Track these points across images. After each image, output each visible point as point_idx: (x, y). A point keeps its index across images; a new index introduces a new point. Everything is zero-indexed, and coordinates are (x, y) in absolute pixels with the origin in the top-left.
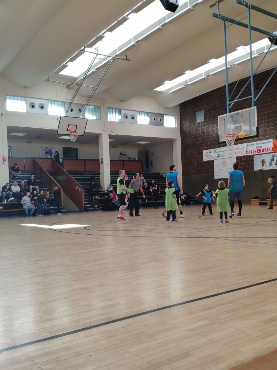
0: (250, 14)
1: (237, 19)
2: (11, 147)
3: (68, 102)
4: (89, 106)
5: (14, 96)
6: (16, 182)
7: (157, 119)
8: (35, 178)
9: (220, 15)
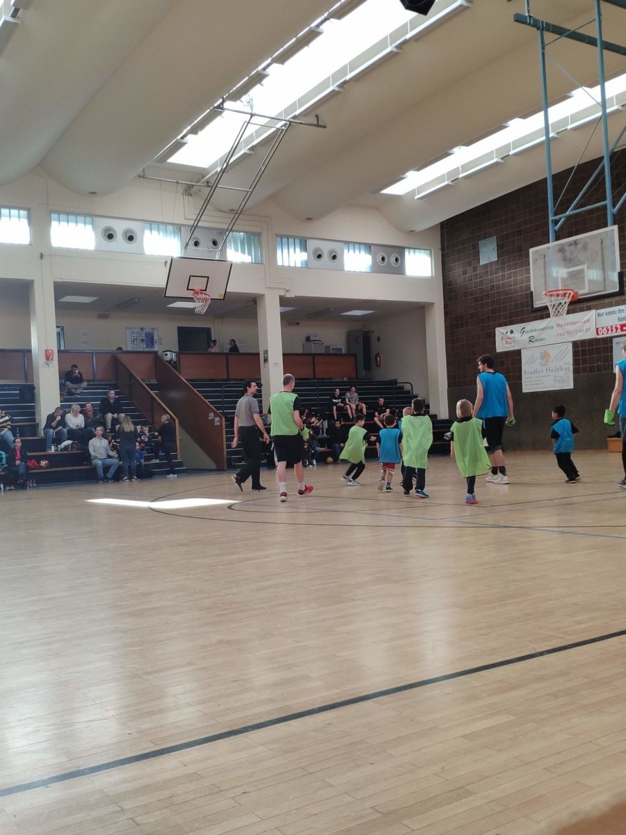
0: (600, 14)
1: (571, 26)
2: (63, 329)
3: (189, 225)
4: (235, 233)
5: (68, 213)
6: (76, 406)
7: (390, 260)
8: (117, 397)
9: (530, 17)
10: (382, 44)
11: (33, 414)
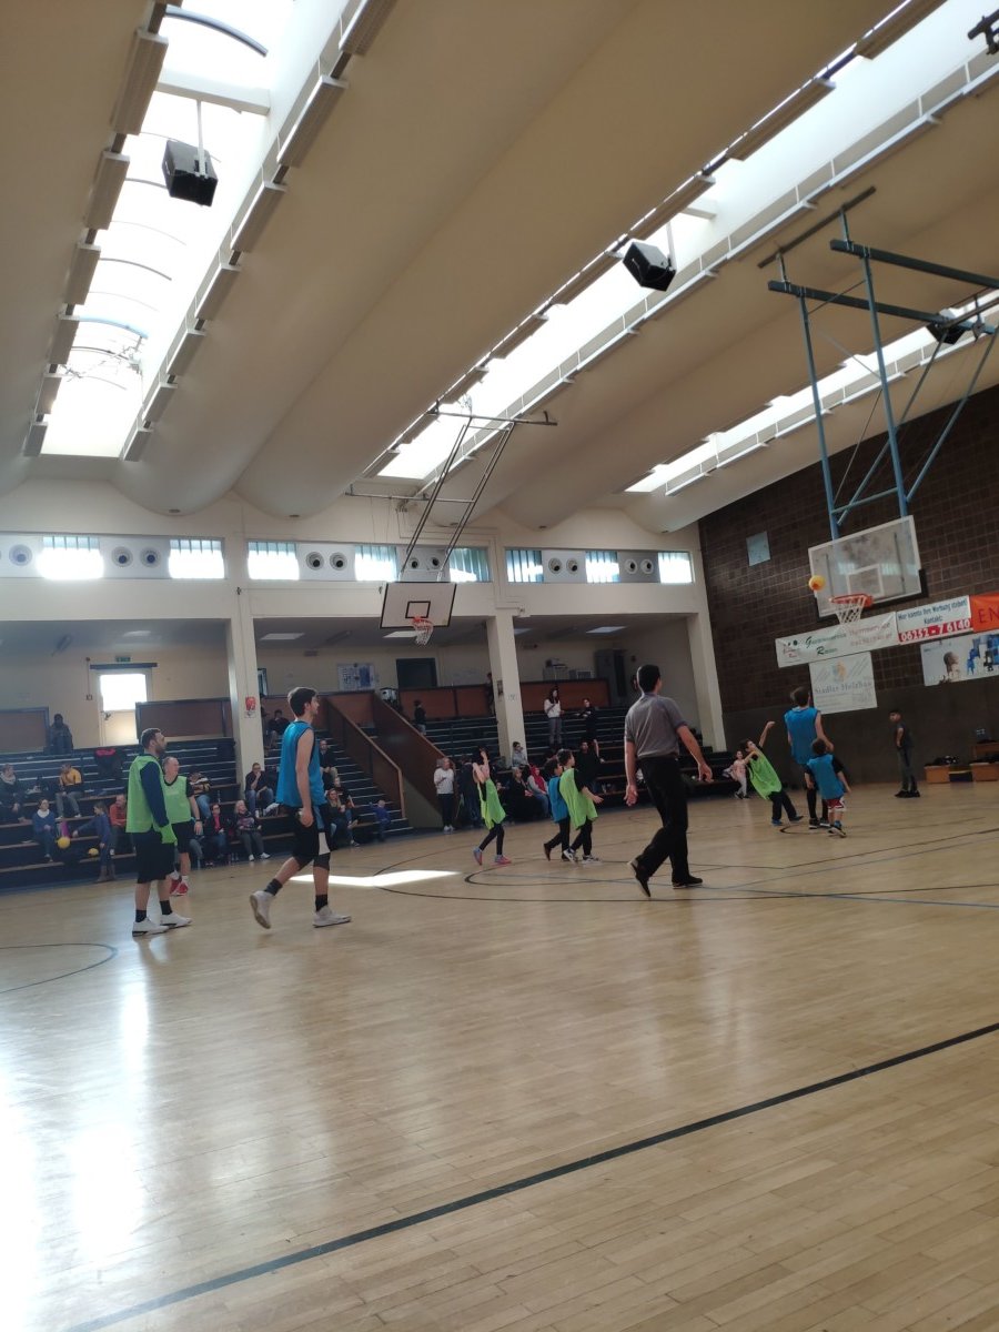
0: (869, 275)
1: (838, 290)
2: (265, 670)
3: (405, 545)
4: (457, 550)
5: (267, 541)
7: (640, 566)
8: (327, 747)
9: (787, 283)
10: (616, 327)
11: (234, 773)
